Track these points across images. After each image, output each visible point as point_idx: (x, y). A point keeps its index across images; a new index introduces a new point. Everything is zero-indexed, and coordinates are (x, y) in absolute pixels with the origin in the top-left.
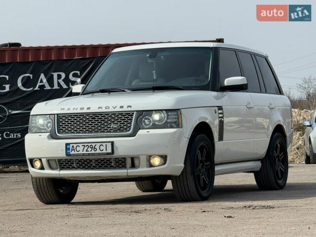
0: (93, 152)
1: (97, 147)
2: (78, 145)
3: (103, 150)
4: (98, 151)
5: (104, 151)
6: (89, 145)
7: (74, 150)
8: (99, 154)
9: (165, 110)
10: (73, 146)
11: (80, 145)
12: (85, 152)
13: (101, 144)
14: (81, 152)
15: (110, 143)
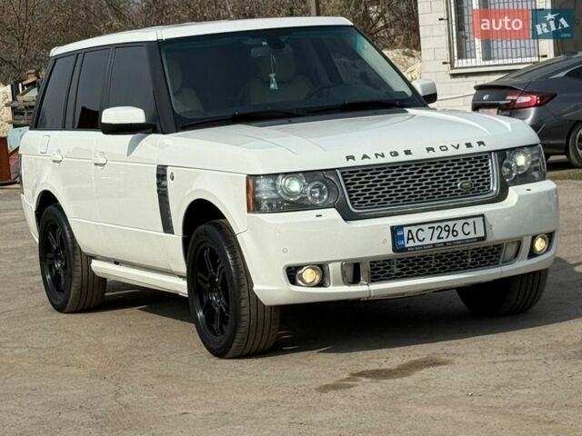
0: (451, 238)
1: (458, 228)
2: (420, 227)
3: (469, 233)
4: (461, 236)
5: (472, 235)
7: (413, 238)
8: (463, 241)
10: (410, 231)
11: (425, 227)
12: (435, 240)
14: (427, 242)
15: (481, 218)
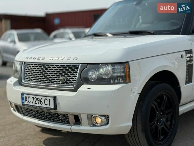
0: (39, 105)
1: (43, 100)
2: (29, 96)
3: (47, 104)
4: (44, 105)
5: (48, 106)
6: (37, 97)
7: (27, 100)
9: (112, 64)
10: (26, 97)
11: (31, 96)
12: (34, 104)
13: (46, 98)
14: (31, 104)
15: (53, 98)
